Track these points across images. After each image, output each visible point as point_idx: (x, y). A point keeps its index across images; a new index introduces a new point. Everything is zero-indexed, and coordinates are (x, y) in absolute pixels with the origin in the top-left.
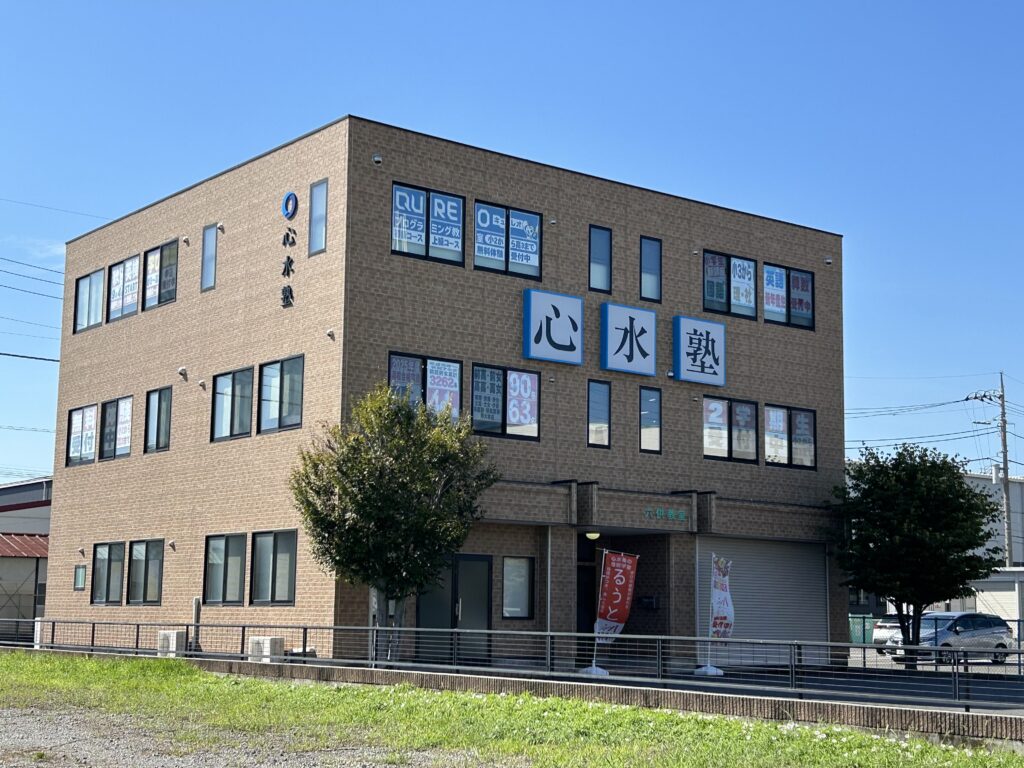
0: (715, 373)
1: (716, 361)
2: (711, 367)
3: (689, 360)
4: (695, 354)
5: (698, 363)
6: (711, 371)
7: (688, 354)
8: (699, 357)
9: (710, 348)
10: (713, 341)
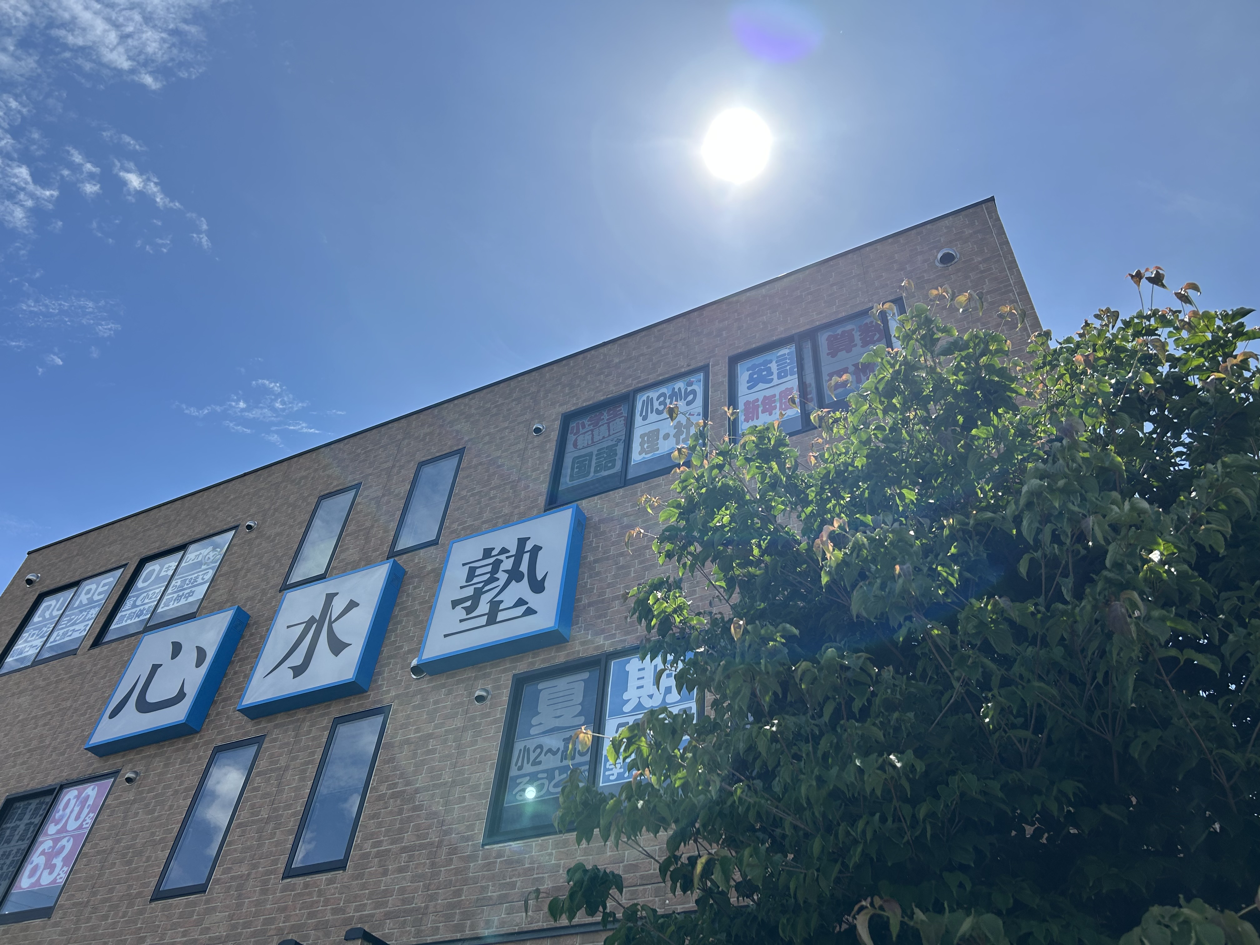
0: (530, 612)
1: (538, 586)
2: (521, 602)
3: (460, 613)
4: (476, 598)
5: (484, 607)
6: (522, 609)
7: (455, 604)
8: (485, 599)
9: (524, 567)
10: (537, 549)
